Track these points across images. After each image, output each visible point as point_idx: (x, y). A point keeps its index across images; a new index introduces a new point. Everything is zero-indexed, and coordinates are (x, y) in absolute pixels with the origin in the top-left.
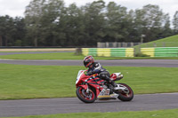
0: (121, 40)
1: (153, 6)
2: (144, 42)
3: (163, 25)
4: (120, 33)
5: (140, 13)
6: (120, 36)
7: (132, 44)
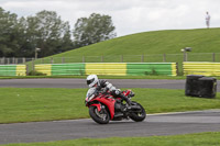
0: (10, 55)
1: (50, 13)
2: (39, 57)
3: (62, 36)
4: (9, 46)
5: (33, 22)
6: (9, 50)
7: (24, 59)
